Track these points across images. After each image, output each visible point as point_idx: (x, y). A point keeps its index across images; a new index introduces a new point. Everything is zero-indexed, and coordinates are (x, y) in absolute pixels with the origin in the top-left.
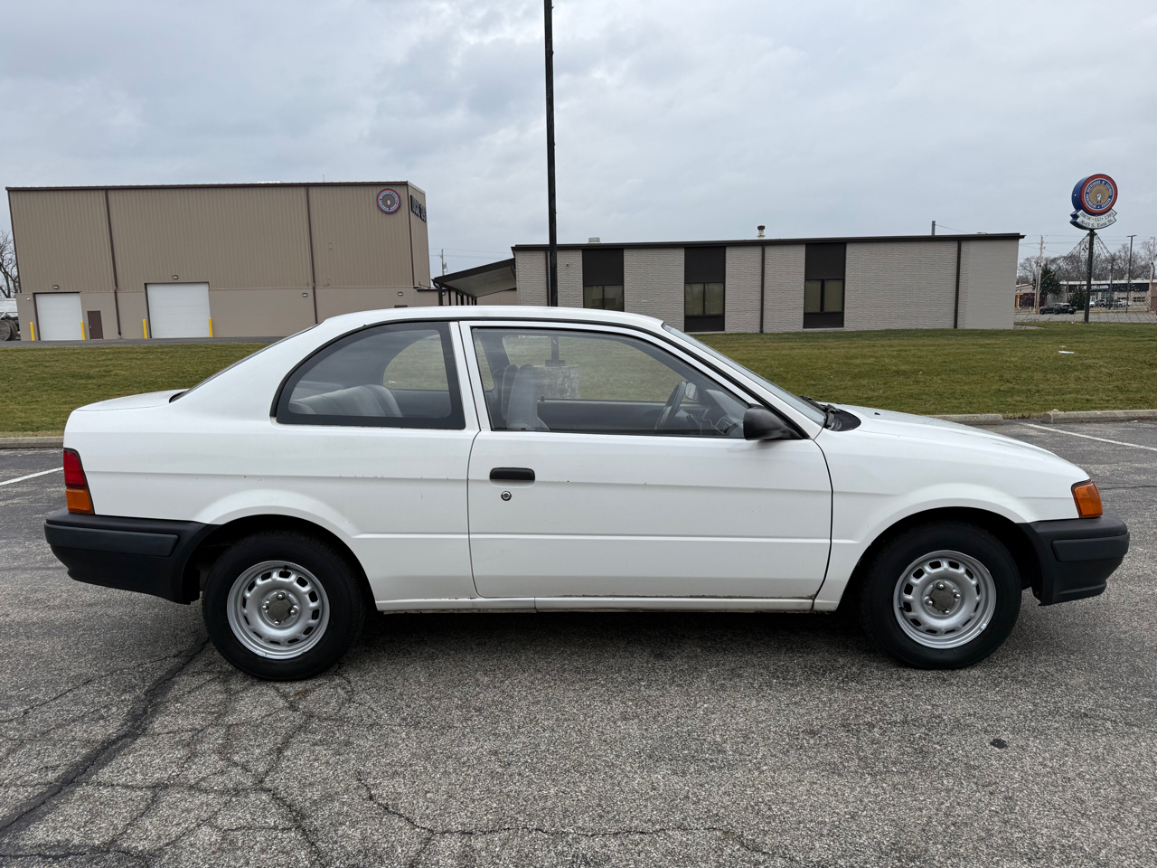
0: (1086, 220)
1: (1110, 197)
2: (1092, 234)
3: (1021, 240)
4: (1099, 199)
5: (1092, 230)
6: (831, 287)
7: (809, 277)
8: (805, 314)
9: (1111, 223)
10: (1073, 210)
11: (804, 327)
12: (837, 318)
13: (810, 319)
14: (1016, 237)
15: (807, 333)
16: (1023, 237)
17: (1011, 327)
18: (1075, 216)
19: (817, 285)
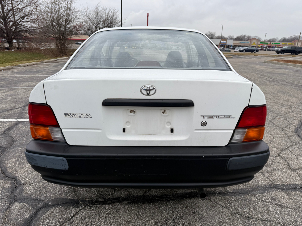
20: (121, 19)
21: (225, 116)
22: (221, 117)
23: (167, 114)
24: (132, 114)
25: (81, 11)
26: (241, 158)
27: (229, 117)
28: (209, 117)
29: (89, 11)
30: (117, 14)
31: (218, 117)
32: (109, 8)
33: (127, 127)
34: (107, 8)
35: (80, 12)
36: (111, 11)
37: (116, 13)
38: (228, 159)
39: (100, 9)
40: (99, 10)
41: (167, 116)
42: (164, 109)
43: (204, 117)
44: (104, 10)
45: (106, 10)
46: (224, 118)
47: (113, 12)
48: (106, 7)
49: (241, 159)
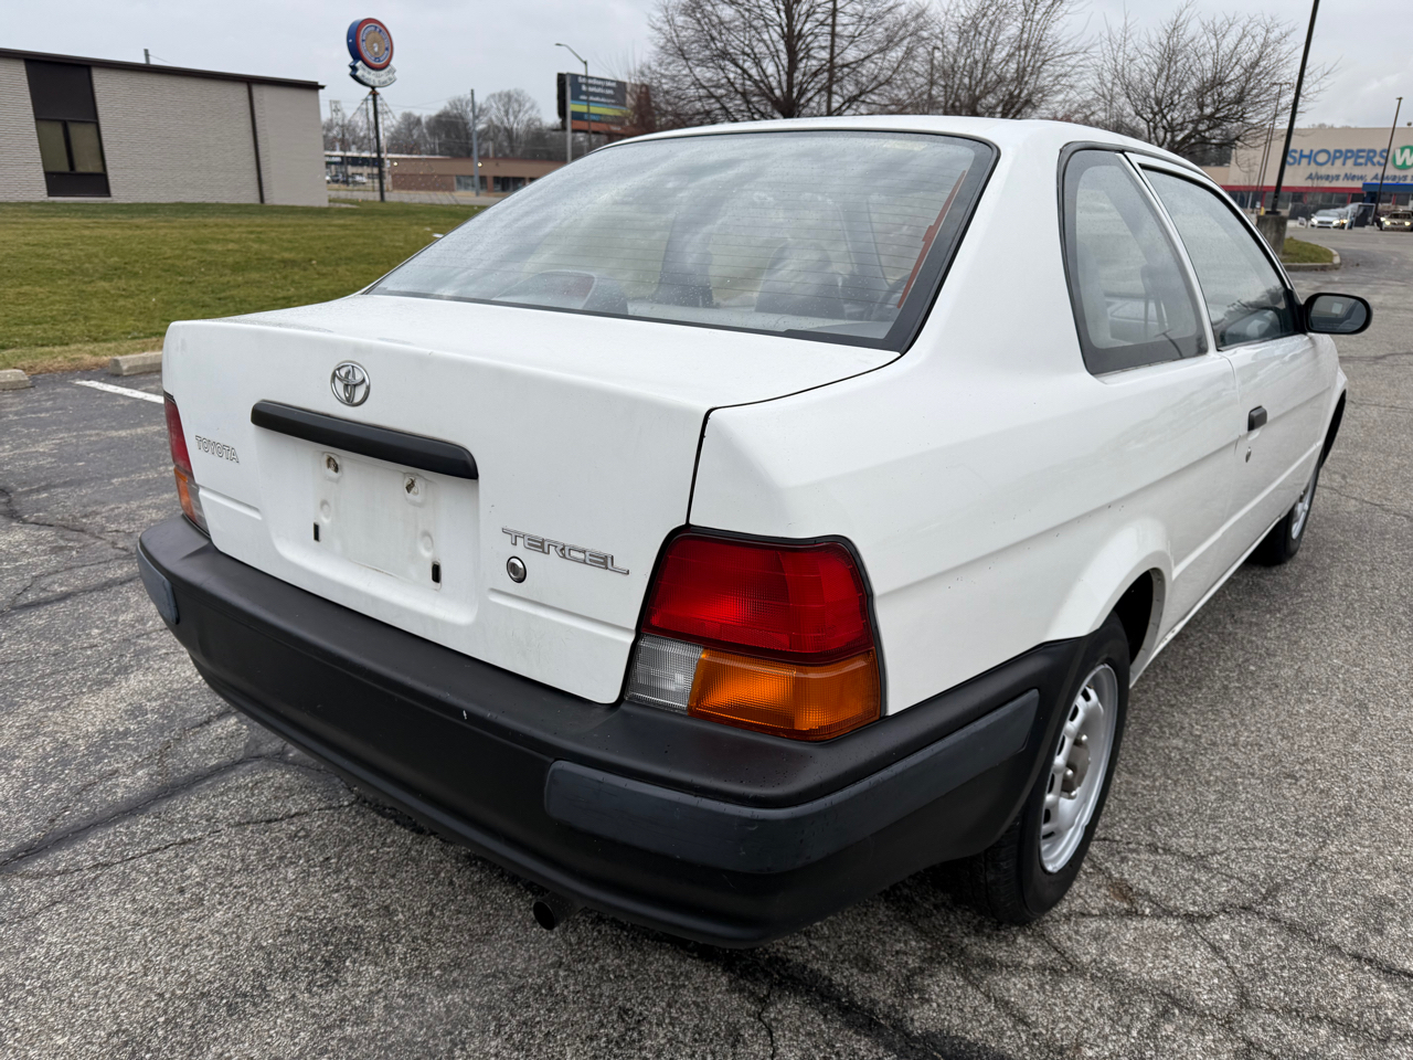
0: (367, 76)
1: (387, 49)
2: (374, 94)
3: (321, 91)
4: (376, 49)
5: (373, 88)
6: (80, 134)
7: (40, 117)
8: (47, 174)
9: (392, 81)
10: (350, 60)
11: (50, 194)
12: (98, 183)
13: (59, 181)
14: (314, 87)
15: (53, 203)
16: (322, 87)
17: (325, 204)
18: (354, 68)
19: (58, 130)
20: (1297, 79)
21: (587, 554)
22: (573, 553)
23: (418, 498)
24: (331, 472)
25: (1085, 52)
26: (600, 779)
27: (604, 562)
28: (529, 544)
29: (1130, 45)
30: (1285, 48)
31: (564, 552)
32: (1244, 21)
33: (324, 522)
34: (1230, 25)
35: (1077, 58)
36: (1248, 39)
37: (1278, 42)
38: (551, 760)
39: (1193, 29)
40: (1187, 38)
41: (420, 505)
42: (412, 474)
43: (515, 537)
44: (1215, 35)
45: (1224, 36)
46: (584, 562)
47: (1260, 40)
48: (1231, 16)
49: (599, 782)
